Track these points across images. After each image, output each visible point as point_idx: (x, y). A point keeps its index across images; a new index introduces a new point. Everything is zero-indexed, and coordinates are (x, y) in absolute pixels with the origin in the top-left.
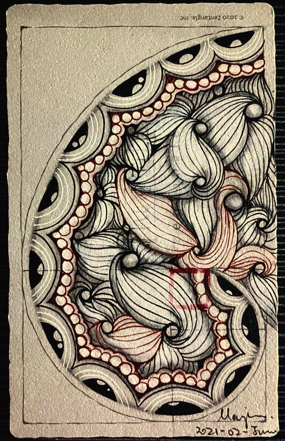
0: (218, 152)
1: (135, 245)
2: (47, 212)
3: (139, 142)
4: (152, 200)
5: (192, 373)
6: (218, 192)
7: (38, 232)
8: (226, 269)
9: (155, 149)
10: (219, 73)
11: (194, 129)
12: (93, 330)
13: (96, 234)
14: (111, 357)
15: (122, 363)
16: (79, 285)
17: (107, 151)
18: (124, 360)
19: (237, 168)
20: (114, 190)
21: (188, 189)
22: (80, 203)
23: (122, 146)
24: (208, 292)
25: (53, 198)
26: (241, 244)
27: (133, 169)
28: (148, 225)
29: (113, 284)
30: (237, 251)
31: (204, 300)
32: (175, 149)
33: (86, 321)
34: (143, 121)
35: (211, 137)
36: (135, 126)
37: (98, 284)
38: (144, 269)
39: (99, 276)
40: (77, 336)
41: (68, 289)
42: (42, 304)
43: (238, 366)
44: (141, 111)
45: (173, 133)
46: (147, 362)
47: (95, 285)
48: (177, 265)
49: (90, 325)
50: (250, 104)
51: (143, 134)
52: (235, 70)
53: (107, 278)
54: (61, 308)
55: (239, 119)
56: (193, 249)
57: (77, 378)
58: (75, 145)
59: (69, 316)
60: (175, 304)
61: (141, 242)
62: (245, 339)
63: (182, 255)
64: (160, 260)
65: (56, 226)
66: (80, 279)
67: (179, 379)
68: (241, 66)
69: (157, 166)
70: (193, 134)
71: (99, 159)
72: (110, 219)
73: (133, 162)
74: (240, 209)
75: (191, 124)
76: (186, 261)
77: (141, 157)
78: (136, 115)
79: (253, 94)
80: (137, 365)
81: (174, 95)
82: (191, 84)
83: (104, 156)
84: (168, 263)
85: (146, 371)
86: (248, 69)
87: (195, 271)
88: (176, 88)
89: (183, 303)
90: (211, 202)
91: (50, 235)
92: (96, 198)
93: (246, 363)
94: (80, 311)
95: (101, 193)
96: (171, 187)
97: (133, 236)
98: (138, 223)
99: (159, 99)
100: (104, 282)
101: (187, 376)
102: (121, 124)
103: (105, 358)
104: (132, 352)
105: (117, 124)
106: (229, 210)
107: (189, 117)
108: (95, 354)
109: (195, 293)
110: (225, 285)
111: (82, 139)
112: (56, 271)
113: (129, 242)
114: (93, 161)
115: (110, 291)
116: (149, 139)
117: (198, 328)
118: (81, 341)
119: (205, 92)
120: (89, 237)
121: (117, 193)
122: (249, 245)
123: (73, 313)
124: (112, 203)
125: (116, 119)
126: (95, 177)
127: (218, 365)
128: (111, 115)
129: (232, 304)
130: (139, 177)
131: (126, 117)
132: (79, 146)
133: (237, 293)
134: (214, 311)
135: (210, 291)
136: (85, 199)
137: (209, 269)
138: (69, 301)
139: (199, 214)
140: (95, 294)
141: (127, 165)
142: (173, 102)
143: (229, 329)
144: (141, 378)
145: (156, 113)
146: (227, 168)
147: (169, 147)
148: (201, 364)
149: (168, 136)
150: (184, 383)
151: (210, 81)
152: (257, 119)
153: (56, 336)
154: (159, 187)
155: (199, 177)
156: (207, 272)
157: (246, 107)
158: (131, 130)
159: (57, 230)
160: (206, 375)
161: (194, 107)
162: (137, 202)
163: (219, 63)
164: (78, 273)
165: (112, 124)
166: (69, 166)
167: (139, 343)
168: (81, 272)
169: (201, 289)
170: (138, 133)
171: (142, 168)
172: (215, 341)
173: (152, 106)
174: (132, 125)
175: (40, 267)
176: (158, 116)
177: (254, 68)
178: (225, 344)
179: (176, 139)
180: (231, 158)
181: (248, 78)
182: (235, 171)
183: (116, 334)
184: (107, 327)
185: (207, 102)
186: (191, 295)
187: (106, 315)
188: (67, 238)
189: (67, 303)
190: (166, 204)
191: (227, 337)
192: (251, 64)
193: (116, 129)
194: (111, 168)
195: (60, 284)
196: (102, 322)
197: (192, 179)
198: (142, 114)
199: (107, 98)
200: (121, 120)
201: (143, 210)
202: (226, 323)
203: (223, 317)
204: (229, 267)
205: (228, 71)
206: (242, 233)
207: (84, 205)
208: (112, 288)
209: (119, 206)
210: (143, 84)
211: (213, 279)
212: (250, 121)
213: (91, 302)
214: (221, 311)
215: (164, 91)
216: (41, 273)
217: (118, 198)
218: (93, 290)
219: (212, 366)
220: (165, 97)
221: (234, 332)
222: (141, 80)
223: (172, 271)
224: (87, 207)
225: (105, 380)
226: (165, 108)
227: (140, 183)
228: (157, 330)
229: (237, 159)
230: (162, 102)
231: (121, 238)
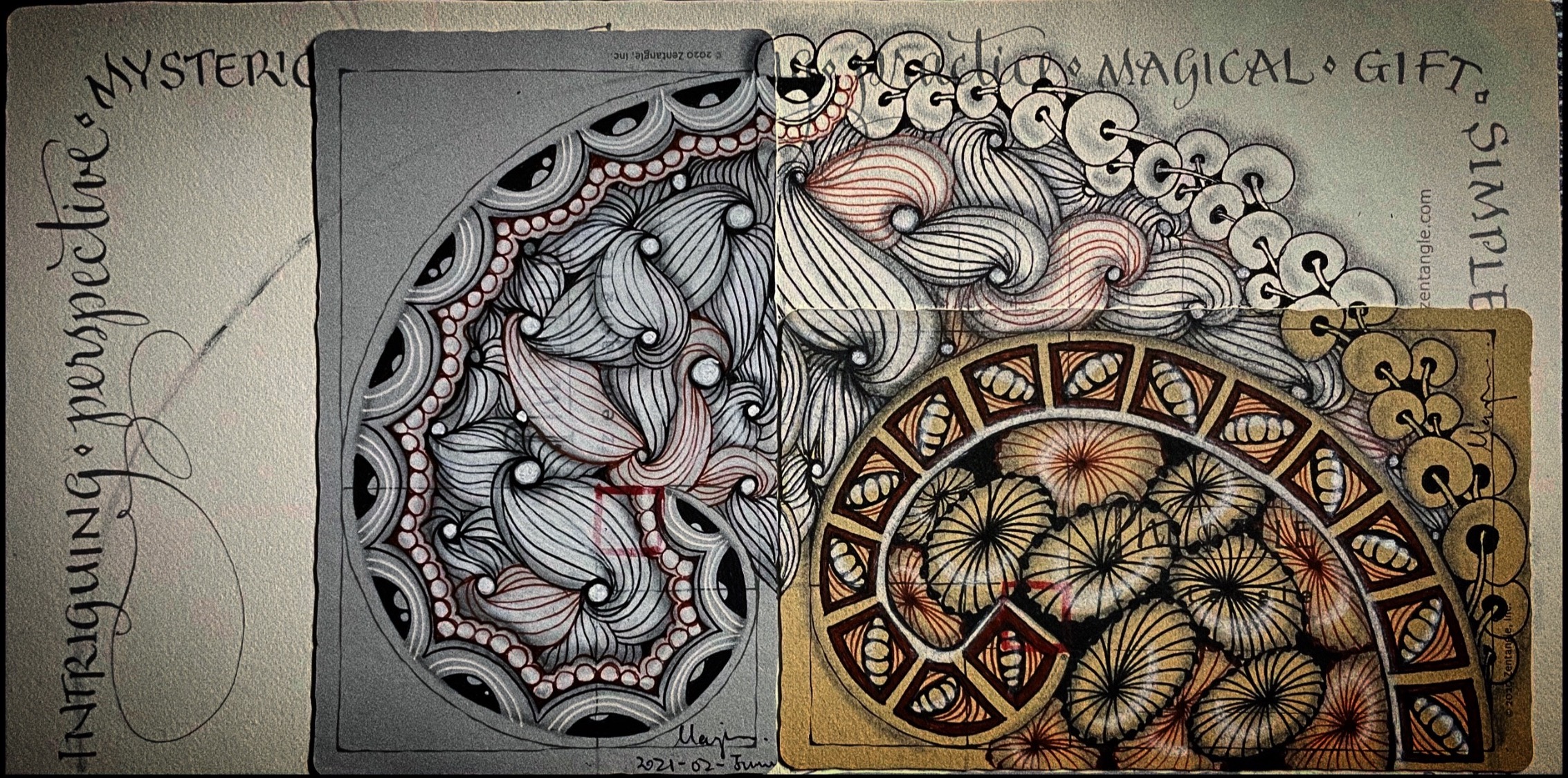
0: (679, 287)
1: (536, 446)
2: (385, 389)
3: (543, 268)
4: (566, 368)
5: (631, 664)
6: (678, 355)
7: (370, 423)
8: (692, 488)
9: (571, 280)
10: (681, 151)
11: (638, 245)
12: (461, 591)
13: (468, 426)
14: (491, 637)
15: (511, 648)
16: (439, 512)
17: (488, 283)
18: (515, 643)
19: (711, 314)
20: (499, 351)
21: (627, 349)
22: (440, 374)
23: (513, 275)
24: (661, 526)
25: (395, 364)
26: (718, 445)
27: (533, 315)
28: (560, 412)
29: (498, 513)
30: (710, 456)
31: (654, 539)
32: (606, 281)
33: (448, 575)
34: (550, 233)
35: (666, 259)
36: (537, 242)
37: (472, 513)
38: (551, 487)
39: (472, 499)
40: (435, 600)
41: (420, 519)
42: (376, 545)
43: (710, 651)
44: (546, 216)
45: (602, 254)
46: (555, 646)
47: (466, 515)
48: (609, 481)
49: (457, 582)
50: (733, 204)
51: (549, 254)
52: (707, 145)
53: (486, 502)
54: (408, 552)
55: (714, 235)
56: (635, 452)
57: (433, 672)
58: (433, 273)
59: (420, 567)
60: (604, 546)
61: (545, 440)
62: (721, 605)
63: (617, 464)
64: (580, 471)
65: (400, 413)
66: (440, 503)
67: (609, 675)
68: (718, 139)
69: (576, 309)
70: (637, 257)
71: (474, 298)
72: (492, 400)
73: (532, 302)
74: (717, 385)
75: (632, 240)
76: (623, 475)
77: (547, 295)
78: (539, 222)
79: (739, 187)
80: (537, 651)
81: (602, 188)
82: (633, 170)
83: (482, 292)
84: (594, 476)
85: (552, 660)
86: (729, 144)
87: (639, 490)
88: (606, 176)
89: (618, 547)
90: (667, 372)
91: (390, 428)
92: (469, 363)
93: (724, 646)
94: (439, 559)
95: (476, 357)
96: (598, 347)
97: (533, 431)
98: (541, 408)
99: (578, 195)
100: (481, 508)
101: (622, 669)
102: (511, 237)
103: (482, 638)
104: (530, 628)
105: (505, 238)
106: (697, 386)
107: (628, 226)
108: (465, 631)
109: (638, 526)
110: (689, 514)
111: (444, 265)
112: (400, 488)
113: (525, 441)
114: (464, 300)
115: (491, 525)
116: (561, 263)
117: (643, 587)
118: (441, 611)
119: (656, 183)
120: (456, 431)
121: (505, 356)
122: (733, 445)
123: (427, 562)
124: (496, 373)
125: (504, 229)
126: (466, 327)
127: (676, 650)
128: (494, 222)
129: (702, 547)
130: (542, 329)
131: (522, 225)
132: (440, 276)
133: (709, 528)
134: (670, 558)
135: (664, 526)
136: (449, 366)
137: (663, 487)
138: (421, 542)
139: (647, 394)
140: (466, 530)
141: (522, 309)
142: (602, 201)
143: (696, 589)
144: (542, 672)
145: (572, 219)
146: (694, 315)
147: (596, 276)
148: (646, 648)
149: (593, 259)
150: (618, 682)
151: (665, 165)
152: (744, 231)
153: (398, 600)
154: (576, 347)
155: (646, 329)
156: (659, 492)
157: (726, 210)
158: (529, 249)
159: (402, 419)
160: (656, 668)
161: (638, 209)
162: (539, 372)
163: (680, 134)
164: (436, 493)
165: (497, 238)
166: (423, 309)
167: (539, 613)
168: (442, 492)
169: (649, 520)
170: (541, 253)
171: (548, 312)
172: (671, 610)
173: (565, 206)
174: (531, 240)
175: (373, 483)
176: (575, 224)
177: (739, 143)
178: (688, 614)
179: (607, 265)
180: (698, 300)
181: (730, 159)
182: (709, 320)
183: (502, 597)
184: (486, 585)
185: (660, 201)
186: (631, 531)
187: (483, 565)
188: (420, 434)
189: (417, 545)
190: (589, 377)
191: (691, 602)
192: (735, 135)
193: (503, 247)
194: (495, 313)
195: (406, 511)
196: (477, 578)
197: (633, 333)
198: (548, 221)
199: (489, 193)
200: (512, 230)
201: (549, 385)
202: (690, 579)
203: (685, 569)
204: (697, 484)
205: (696, 147)
206: (719, 427)
207: (447, 377)
208: (495, 519)
209: (508, 378)
210: (550, 169)
211: (670, 503)
212: (732, 233)
213: (459, 543)
214: (681, 558)
215: (587, 181)
216: (373, 492)
217: (507, 364)
218: (463, 521)
219: (666, 653)
220: (588, 191)
221: (705, 594)
222: (546, 162)
223: (600, 491)
224: (453, 380)
225: (480, 674)
226: (587, 210)
227: (545, 339)
228: (574, 591)
229: (711, 298)
230: (583, 199)
231: (511, 433)
